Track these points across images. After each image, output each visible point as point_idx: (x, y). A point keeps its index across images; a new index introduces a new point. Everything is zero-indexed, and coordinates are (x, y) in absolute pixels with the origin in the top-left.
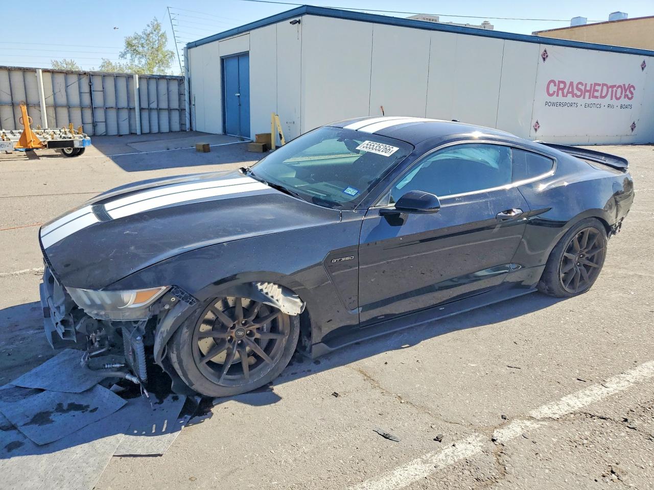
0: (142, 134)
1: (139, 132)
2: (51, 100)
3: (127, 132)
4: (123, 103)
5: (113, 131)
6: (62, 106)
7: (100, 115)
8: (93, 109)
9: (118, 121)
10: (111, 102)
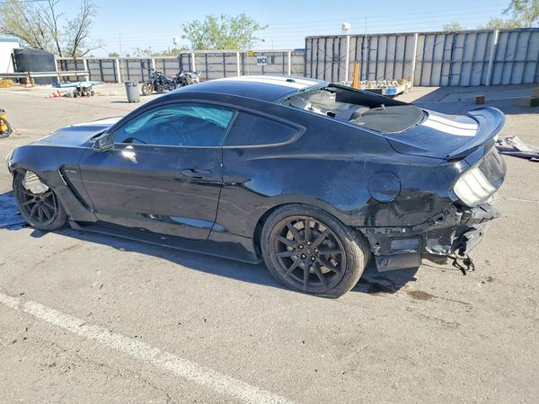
0: (491, 84)
1: (487, 83)
2: (421, 58)
3: (478, 84)
4: (480, 57)
5: (465, 82)
6: (428, 62)
7: (457, 69)
8: (452, 63)
9: (471, 74)
10: (469, 57)
